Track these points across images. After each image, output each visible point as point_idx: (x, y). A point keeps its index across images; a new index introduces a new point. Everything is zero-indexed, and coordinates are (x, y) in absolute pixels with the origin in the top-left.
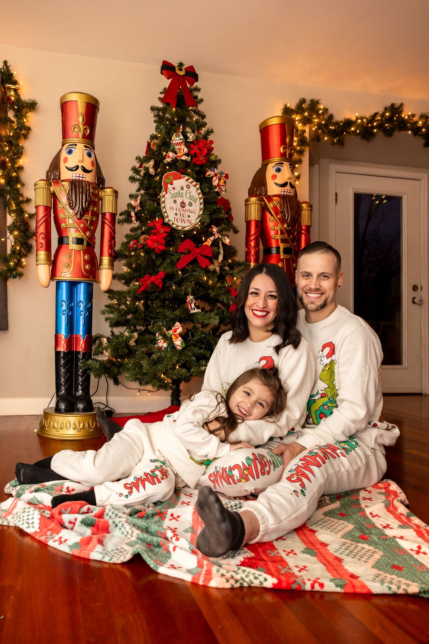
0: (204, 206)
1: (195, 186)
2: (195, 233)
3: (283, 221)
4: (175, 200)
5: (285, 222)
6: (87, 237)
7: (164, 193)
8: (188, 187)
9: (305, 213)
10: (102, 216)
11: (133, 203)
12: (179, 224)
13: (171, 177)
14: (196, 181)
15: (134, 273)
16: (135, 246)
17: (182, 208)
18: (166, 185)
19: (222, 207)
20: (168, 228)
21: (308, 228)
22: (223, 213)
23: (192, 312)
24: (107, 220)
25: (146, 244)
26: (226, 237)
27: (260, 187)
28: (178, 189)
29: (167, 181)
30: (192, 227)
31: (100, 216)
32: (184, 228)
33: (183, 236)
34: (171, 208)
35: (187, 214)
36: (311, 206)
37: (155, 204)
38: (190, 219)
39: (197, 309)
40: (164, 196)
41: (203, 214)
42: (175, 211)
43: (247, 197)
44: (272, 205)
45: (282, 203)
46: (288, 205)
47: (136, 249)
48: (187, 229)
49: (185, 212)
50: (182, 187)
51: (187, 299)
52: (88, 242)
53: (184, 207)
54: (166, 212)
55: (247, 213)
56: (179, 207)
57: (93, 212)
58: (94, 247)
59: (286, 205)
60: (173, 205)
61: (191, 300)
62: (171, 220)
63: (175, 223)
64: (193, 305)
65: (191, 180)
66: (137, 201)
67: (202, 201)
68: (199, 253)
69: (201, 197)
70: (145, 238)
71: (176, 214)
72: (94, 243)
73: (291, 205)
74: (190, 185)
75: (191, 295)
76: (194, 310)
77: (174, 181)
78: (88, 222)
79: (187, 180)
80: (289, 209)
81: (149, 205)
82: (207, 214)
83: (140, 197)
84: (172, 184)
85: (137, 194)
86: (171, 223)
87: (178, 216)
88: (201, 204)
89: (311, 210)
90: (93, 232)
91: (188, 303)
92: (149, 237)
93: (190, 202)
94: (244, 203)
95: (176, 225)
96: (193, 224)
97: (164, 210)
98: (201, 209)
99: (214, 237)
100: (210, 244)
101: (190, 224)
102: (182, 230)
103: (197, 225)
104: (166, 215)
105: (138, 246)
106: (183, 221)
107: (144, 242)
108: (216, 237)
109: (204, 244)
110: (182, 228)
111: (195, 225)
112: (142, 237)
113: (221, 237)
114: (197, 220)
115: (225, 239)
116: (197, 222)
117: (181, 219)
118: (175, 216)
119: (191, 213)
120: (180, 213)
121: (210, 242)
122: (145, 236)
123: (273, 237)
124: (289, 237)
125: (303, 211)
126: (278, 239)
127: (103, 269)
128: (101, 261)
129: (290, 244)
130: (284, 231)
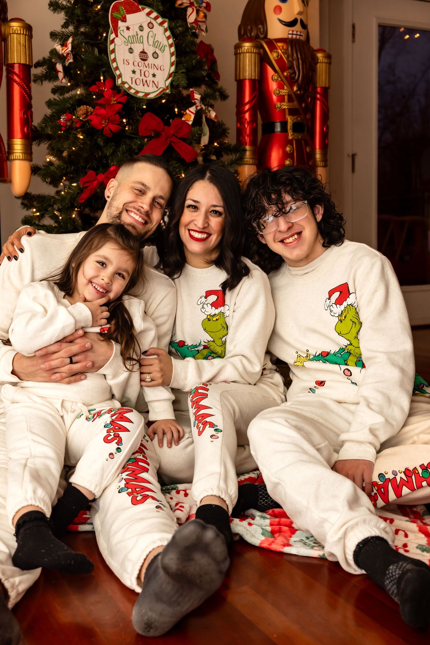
0: (177, 57)
1: (161, 24)
2: (164, 101)
3: (291, 80)
4: (131, 48)
5: (295, 82)
7: (113, 36)
8: (151, 26)
9: (321, 68)
10: (6, 69)
11: (59, 48)
12: (140, 88)
13: (122, 8)
14: (163, 17)
15: (67, 167)
16: (68, 124)
17: (143, 62)
18: (115, 21)
19: (204, 60)
20: (123, 95)
21: (325, 90)
22: (206, 70)
24: (17, 75)
25: (87, 121)
26: (210, 109)
27: (257, 26)
28: (135, 29)
29: (115, 14)
30: (160, 93)
32: (147, 94)
33: (145, 107)
34: (125, 62)
35: (152, 71)
36: (329, 57)
37: (96, 51)
38: (156, 80)
40: (113, 41)
41: (176, 72)
42: (131, 67)
43: (237, 41)
44: (275, 55)
45: (290, 52)
46: (299, 56)
47: (71, 128)
48: (152, 96)
49: (147, 69)
50: (141, 26)
53: (145, 60)
54: (117, 68)
55: (238, 68)
56: (138, 60)
59: (295, 55)
60: (128, 56)
62: (126, 83)
63: (132, 86)
65: (155, 14)
66: (66, 46)
67: (173, 49)
68: (173, 135)
69: (172, 44)
70: (87, 112)
71: (134, 72)
73: (303, 56)
74: (154, 22)
77: (128, 16)
79: (148, 14)
80: (300, 62)
81: (86, 51)
82: (183, 73)
83: (70, 40)
84: (125, 21)
85: (63, 32)
86: (126, 86)
87: (138, 75)
88: (172, 55)
89: (330, 63)
92: (92, 110)
93: (155, 52)
94: (233, 51)
95: (135, 89)
96: (162, 88)
97: (114, 65)
98: (172, 62)
99: (196, 107)
100: (192, 119)
101: (157, 88)
102: (144, 98)
103: (168, 91)
104: (118, 73)
105: (74, 123)
106: (146, 83)
107: (84, 118)
108: (199, 108)
109: (183, 119)
110: (144, 96)
111: (164, 90)
112: (82, 110)
113: (204, 108)
114: (166, 82)
115: (209, 111)
116: (167, 85)
117: (142, 80)
118: (133, 75)
119: (158, 69)
120: (141, 70)
121: (190, 115)
122: (86, 108)
123: (277, 105)
124: (301, 105)
125: (318, 65)
126: (285, 109)
127: (16, 159)
128: (10, 146)
129: (302, 116)
130: (294, 96)
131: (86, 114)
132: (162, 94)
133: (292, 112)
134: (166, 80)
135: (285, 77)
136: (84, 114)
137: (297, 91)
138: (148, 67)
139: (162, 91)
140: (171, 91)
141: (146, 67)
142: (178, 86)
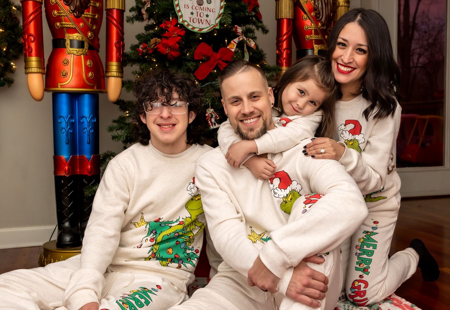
2: (215, 34)
3: (316, 19)
6: (88, 38)
9: (341, 10)
10: (107, 13)
12: (196, 25)
16: (145, 51)
17: (199, 6)
20: (182, 30)
22: (248, 12)
23: (212, 127)
24: (113, 17)
26: (250, 40)
30: (211, 29)
31: (105, 12)
32: (201, 29)
33: (200, 39)
34: (186, 6)
35: (206, 13)
36: (348, 2)
38: (208, 19)
39: (218, 124)
41: (224, 13)
42: (190, 10)
44: (305, 1)
46: (323, 1)
47: (146, 54)
48: (205, 31)
51: (206, 113)
52: (89, 45)
53: (202, 5)
54: (179, 11)
55: (277, 10)
56: (196, 5)
57: (94, 7)
58: (98, 51)
59: (320, 1)
60: (189, 2)
61: (211, 114)
62: (186, 21)
63: (191, 23)
64: (213, 120)
68: (220, 59)
70: (156, 42)
71: (192, 13)
72: (99, 46)
75: (211, 108)
76: (215, 126)
78: (89, 22)
80: (324, 5)
82: (229, 14)
86: (186, 24)
87: (195, 15)
88: (222, 1)
89: (349, 6)
90: (96, 33)
91: (207, 118)
92: (160, 41)
95: (192, 26)
96: (213, 25)
97: (178, 9)
98: (222, 7)
99: (239, 39)
100: (235, 47)
101: (209, 25)
102: (199, 32)
103: (217, 27)
104: (180, 14)
105: (149, 50)
106: (201, 21)
107: (154, 46)
108: (241, 39)
109: (228, 47)
110: (199, 30)
111: (214, 26)
112: (153, 41)
113: (245, 39)
114: (216, 20)
115: (250, 42)
116: (216, 23)
117: (198, 19)
118: (191, 16)
119: (210, 12)
120: (197, 12)
121: (234, 45)
122: (156, 39)
123: (307, 37)
124: (324, 37)
125: (339, 8)
126: (312, 40)
127: (110, 76)
128: (108, 67)
129: (325, 45)
130: (318, 30)
131: (155, 44)
132: (213, 29)
133: (318, 42)
134: (216, 19)
135: (311, 16)
136: (154, 44)
137: (320, 27)
138: (203, 10)
139: (212, 27)
140: (220, 27)
141: (202, 10)
142: (224, 24)
